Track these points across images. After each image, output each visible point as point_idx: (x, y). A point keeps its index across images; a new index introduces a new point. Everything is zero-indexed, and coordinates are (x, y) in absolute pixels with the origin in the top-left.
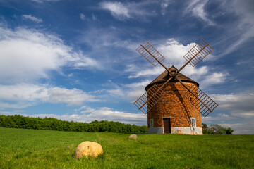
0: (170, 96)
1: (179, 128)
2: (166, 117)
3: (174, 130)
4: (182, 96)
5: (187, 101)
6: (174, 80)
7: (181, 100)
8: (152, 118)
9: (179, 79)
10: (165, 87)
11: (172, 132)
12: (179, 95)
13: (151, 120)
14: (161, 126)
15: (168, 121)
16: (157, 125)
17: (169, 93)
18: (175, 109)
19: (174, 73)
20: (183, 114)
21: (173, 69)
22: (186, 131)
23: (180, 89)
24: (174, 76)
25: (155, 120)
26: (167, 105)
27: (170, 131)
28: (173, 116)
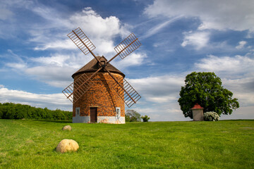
0: (98, 86)
1: (105, 117)
2: (93, 106)
3: (100, 119)
4: (110, 86)
5: (113, 91)
6: (103, 71)
7: (109, 90)
8: (79, 106)
9: (108, 70)
10: (94, 76)
11: (98, 121)
12: (107, 85)
13: (77, 108)
14: (87, 115)
15: (94, 110)
16: (83, 114)
17: (98, 83)
18: (102, 99)
19: (103, 63)
20: (109, 104)
21: (103, 59)
22: (111, 120)
23: (108, 80)
24: (104, 67)
25: (82, 109)
26: (95, 95)
27: (96, 120)
28: (100, 105)
